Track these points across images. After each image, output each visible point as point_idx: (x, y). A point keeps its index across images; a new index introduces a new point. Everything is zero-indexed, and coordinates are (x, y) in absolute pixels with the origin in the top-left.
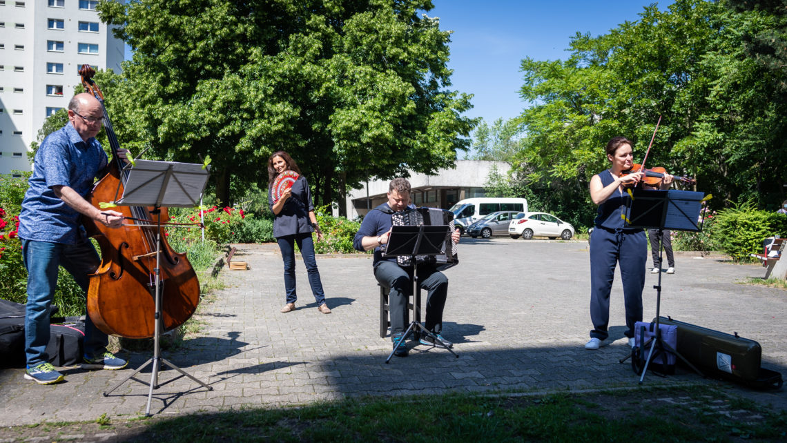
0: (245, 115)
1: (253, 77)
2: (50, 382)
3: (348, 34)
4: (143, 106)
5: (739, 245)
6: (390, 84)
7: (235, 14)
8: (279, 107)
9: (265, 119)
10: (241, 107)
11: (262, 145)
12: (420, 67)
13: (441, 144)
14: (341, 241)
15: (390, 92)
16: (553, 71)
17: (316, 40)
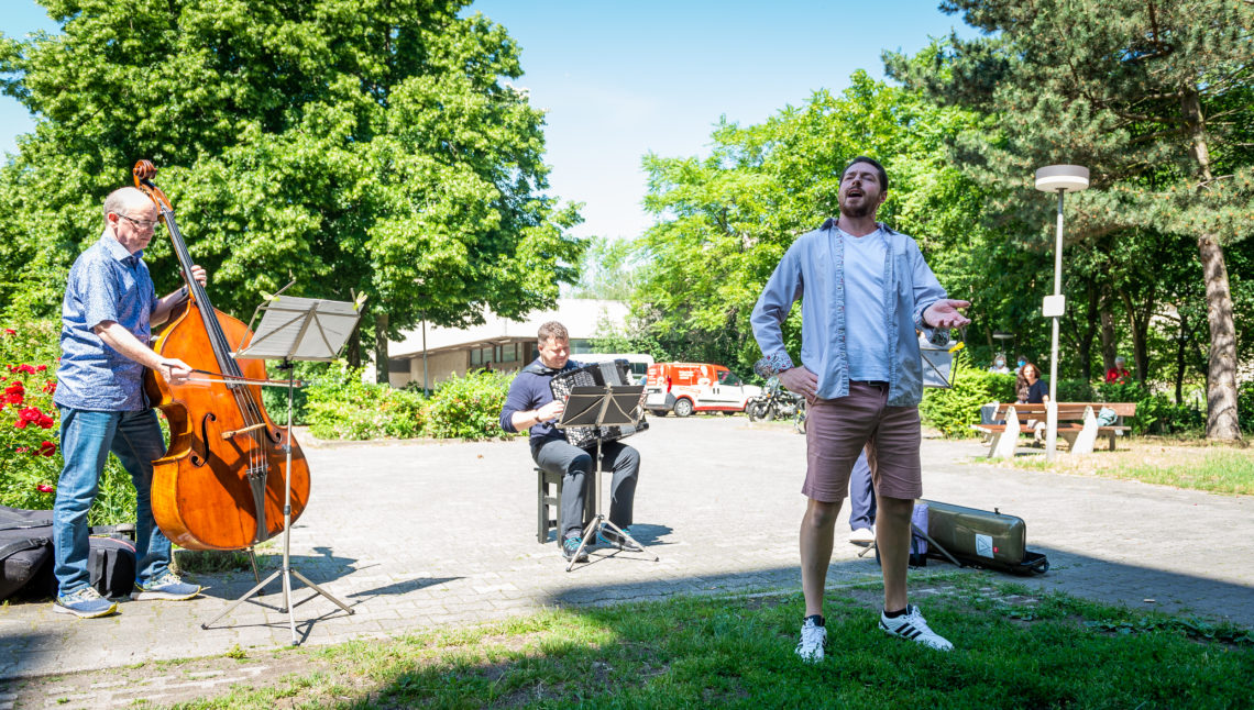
0: (232, 225)
1: (244, 167)
2: (98, 614)
3: (395, 106)
4: (57, 207)
5: (950, 415)
6: (463, 184)
7: (216, 67)
8: (288, 213)
9: (265, 231)
10: (226, 212)
11: (259, 272)
12: (504, 160)
13: (537, 273)
14: (395, 421)
15: (462, 196)
16: (688, 173)
17: (345, 114)
